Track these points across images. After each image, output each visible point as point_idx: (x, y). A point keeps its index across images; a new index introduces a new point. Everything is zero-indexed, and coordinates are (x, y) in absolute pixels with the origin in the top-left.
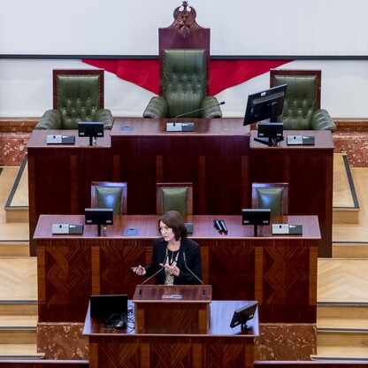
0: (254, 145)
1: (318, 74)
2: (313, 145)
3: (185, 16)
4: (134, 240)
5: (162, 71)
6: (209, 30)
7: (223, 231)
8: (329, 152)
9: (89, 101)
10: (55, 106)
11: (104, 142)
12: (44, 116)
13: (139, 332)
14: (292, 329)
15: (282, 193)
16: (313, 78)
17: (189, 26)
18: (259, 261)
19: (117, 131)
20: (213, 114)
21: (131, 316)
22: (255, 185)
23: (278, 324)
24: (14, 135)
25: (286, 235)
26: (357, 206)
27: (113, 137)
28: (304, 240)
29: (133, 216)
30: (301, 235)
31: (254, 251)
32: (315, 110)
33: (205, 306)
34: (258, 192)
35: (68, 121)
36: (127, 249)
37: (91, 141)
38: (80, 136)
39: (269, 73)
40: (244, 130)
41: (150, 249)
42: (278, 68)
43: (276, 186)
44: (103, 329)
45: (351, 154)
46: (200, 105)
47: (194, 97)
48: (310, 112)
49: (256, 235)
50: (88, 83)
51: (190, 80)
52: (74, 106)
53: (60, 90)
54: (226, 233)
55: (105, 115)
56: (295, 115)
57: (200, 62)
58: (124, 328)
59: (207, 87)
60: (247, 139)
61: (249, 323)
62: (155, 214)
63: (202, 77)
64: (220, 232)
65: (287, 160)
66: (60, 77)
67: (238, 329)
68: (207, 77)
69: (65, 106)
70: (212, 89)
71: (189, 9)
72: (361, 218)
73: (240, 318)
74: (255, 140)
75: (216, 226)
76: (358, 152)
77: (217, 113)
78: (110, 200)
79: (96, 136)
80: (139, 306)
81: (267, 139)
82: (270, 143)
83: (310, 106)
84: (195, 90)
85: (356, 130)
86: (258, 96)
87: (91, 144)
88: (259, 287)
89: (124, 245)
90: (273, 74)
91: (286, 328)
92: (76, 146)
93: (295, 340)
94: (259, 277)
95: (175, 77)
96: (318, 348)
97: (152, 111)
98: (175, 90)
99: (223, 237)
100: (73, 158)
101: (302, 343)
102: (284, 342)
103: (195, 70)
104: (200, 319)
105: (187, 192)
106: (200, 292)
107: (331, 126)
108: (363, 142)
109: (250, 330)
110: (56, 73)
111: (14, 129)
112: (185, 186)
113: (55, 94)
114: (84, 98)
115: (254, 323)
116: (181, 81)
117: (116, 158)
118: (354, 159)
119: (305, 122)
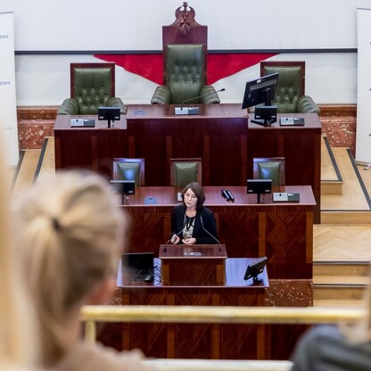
0: (251, 126)
1: (302, 64)
2: (303, 125)
3: (186, 15)
4: (153, 207)
5: (165, 64)
6: (206, 27)
7: (231, 199)
8: (318, 131)
9: (102, 91)
10: (73, 95)
11: (120, 125)
12: (63, 104)
13: (165, 284)
14: (291, 284)
15: (280, 166)
16: (298, 68)
17: (188, 24)
18: (262, 225)
19: (131, 115)
20: (212, 100)
21: (157, 272)
22: (255, 160)
23: (279, 280)
24: (34, 121)
25: (285, 202)
26: (340, 179)
27: (128, 120)
28: (301, 206)
29: (151, 188)
30: (298, 202)
31: (257, 216)
32: (300, 97)
33: (222, 262)
34: (259, 166)
35: (84, 108)
36: (147, 215)
37: (109, 124)
38: (99, 119)
39: (259, 64)
40: (243, 113)
41: (168, 215)
42: (267, 60)
43: (274, 161)
44: (134, 283)
45: (331, 135)
46: (200, 93)
47: (194, 86)
48: (296, 98)
49: (259, 203)
50: (101, 75)
51: (190, 72)
52: (89, 95)
53: (77, 81)
54: (233, 200)
55: (116, 103)
56: (283, 101)
57: (199, 55)
58: (152, 281)
59: (205, 77)
60: (245, 120)
61: (260, 276)
62: (169, 185)
63: (201, 69)
64: (228, 200)
65: (281, 139)
66: (77, 70)
67: (251, 281)
68: (205, 69)
69: (81, 95)
70: (209, 79)
71: (188, 9)
72: (343, 191)
73: (252, 272)
74: (252, 121)
75: (224, 195)
76: (336, 133)
77: (216, 99)
78: (130, 174)
79: (114, 119)
80: (165, 261)
81: (262, 121)
82: (265, 124)
83: (295, 93)
84: (194, 80)
85: (334, 115)
86: (254, 83)
87: (109, 127)
88: (262, 247)
89: (145, 212)
90: (263, 65)
91: (286, 283)
92: (96, 128)
93: (294, 294)
94: (262, 239)
95: (177, 68)
96: (314, 301)
97: (158, 98)
98: (177, 80)
99: (231, 204)
100: (94, 139)
101: (300, 297)
102: (285, 295)
103: (195, 63)
104: (218, 273)
105: (197, 166)
106: (216, 250)
107: (316, 110)
108: (341, 124)
109: (261, 282)
110: (73, 66)
111: (35, 117)
112: (195, 161)
113: (72, 85)
114: (98, 88)
115: (264, 276)
116: (182, 72)
117: (132, 139)
118: (333, 140)
119: (292, 106)
